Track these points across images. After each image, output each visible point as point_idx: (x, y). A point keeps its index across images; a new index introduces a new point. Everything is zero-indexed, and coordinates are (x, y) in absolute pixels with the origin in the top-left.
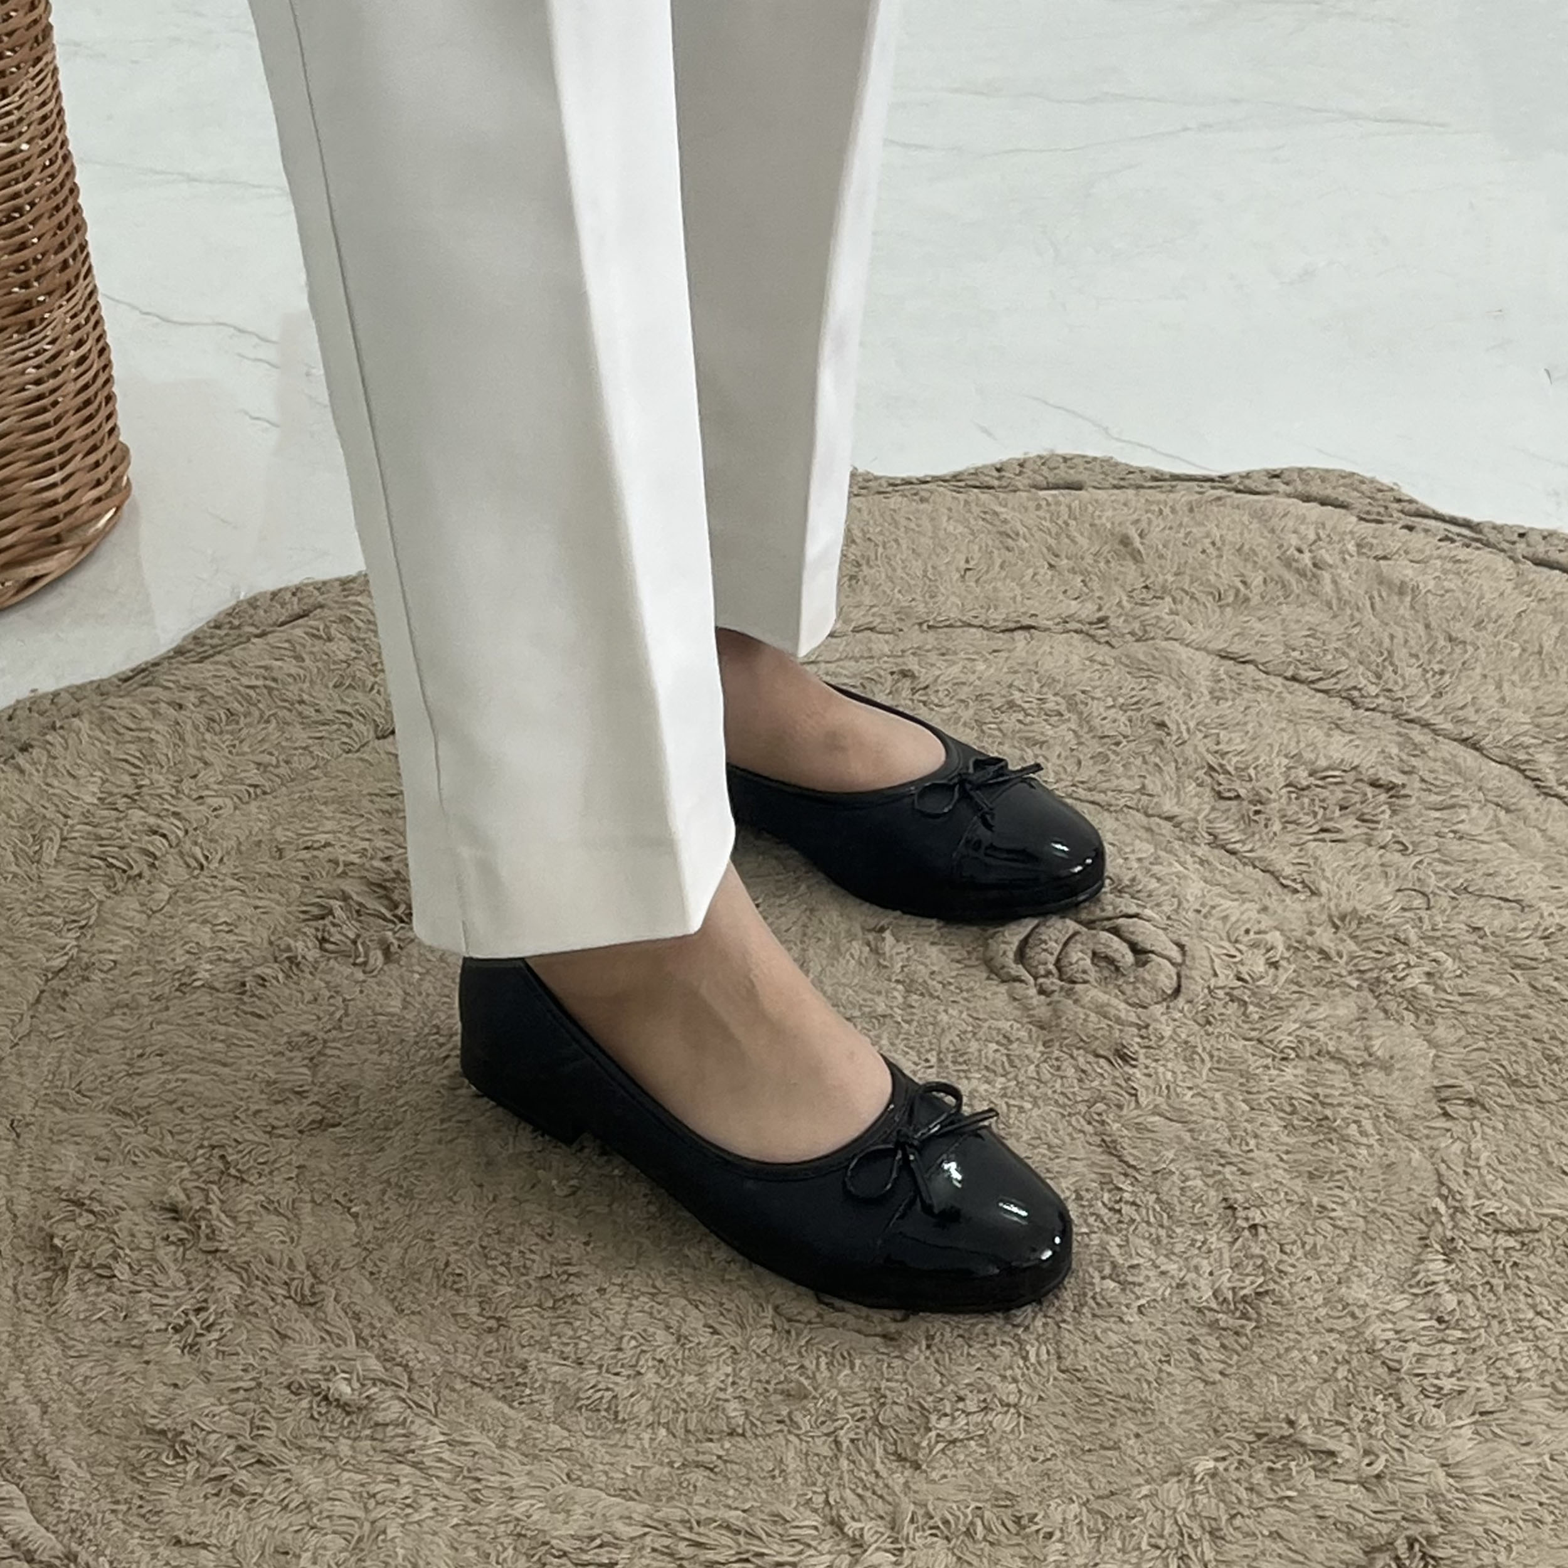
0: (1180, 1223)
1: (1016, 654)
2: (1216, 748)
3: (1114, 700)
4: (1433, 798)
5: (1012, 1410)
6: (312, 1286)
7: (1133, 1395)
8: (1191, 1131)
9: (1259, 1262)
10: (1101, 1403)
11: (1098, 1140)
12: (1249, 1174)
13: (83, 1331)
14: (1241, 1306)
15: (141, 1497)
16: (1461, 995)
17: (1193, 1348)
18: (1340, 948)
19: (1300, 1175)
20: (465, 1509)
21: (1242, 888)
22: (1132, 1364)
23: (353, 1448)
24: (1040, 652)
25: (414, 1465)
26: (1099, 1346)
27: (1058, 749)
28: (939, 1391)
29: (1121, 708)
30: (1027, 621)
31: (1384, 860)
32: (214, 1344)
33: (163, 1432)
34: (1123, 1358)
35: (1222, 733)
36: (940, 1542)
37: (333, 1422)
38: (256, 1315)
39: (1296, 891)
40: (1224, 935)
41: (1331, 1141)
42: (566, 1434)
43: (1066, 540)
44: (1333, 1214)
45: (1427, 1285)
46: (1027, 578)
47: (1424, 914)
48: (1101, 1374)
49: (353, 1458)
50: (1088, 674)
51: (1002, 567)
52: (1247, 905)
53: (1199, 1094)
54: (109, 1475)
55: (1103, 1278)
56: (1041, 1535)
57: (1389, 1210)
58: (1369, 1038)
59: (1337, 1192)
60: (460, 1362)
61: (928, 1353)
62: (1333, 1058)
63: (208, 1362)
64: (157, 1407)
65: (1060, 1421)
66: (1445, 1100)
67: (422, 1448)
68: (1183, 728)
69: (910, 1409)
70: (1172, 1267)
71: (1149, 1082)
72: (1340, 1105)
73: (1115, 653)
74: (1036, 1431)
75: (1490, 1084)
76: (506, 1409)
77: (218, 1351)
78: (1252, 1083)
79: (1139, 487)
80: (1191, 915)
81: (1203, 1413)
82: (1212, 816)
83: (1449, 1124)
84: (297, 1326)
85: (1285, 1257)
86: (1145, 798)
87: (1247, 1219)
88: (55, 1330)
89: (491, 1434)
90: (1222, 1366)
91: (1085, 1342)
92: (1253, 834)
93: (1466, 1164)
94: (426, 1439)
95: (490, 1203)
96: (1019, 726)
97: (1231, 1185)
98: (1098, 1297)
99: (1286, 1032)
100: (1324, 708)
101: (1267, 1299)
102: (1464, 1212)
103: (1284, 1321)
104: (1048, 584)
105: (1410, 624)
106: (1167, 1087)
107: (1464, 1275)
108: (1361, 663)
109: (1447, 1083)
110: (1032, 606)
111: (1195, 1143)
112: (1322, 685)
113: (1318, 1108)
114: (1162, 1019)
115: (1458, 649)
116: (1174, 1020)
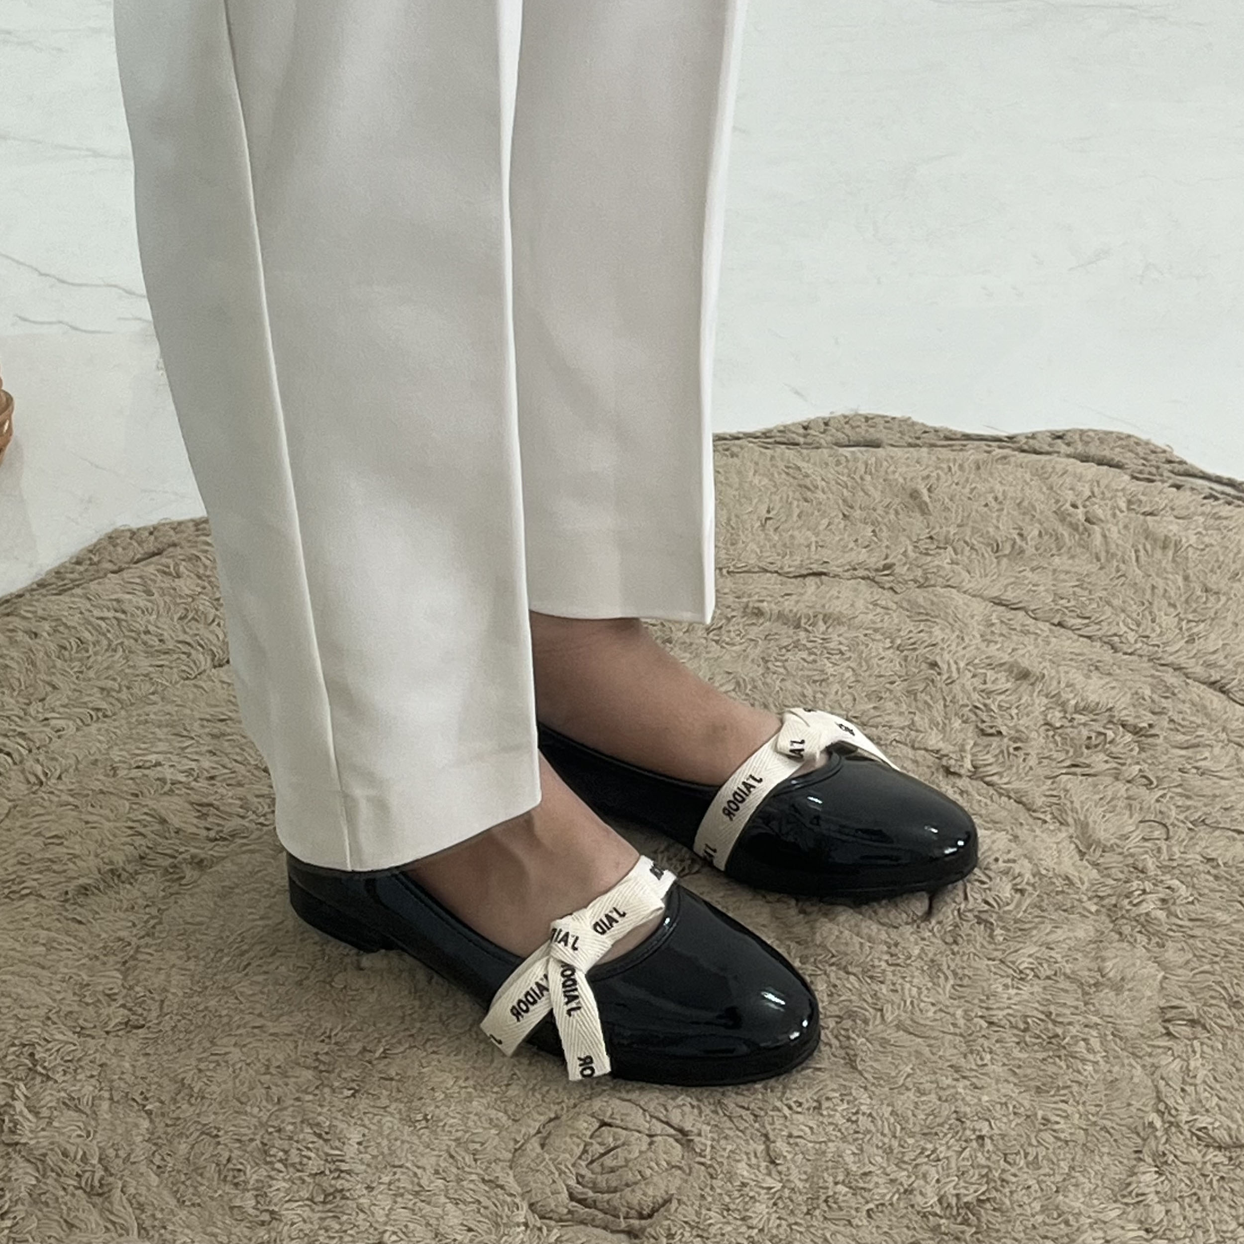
0: (913, 1134)
1: (806, 597)
2: (984, 687)
3: (893, 641)
4: (1182, 738)
9: (984, 1171)
11: (842, 1053)
12: (981, 1088)
14: (963, 1211)
16: (1191, 920)
18: (1083, 875)
19: (1028, 1089)
21: (996, 817)
24: (828, 596)
27: (835, 687)
29: (898, 648)
30: (817, 568)
31: (1130, 793)
35: (989, 673)
39: (1045, 822)
41: (1059, 1057)
43: (861, 493)
45: (1138, 1195)
46: (821, 527)
47: (1164, 845)
50: (870, 618)
51: (799, 516)
52: (1000, 834)
53: (941, 1010)
57: (1108, 1123)
58: (1104, 960)
59: (1062, 1105)
62: (1068, 978)
66: (1168, 1021)
68: (954, 669)
70: (901, 1175)
71: (895, 998)
72: (1071, 1023)
73: (898, 598)
75: (1211, 1005)
78: (992, 1000)
79: (933, 446)
82: (975, 750)
83: (1170, 1043)
85: (1007, 1166)
86: (913, 733)
87: (974, 1130)
92: (1010, 767)
93: (1183, 1080)
96: (802, 664)
97: (963, 1099)
98: (830, 1200)
99: (1028, 953)
100: (1085, 651)
101: (988, 1205)
102: (1177, 1126)
103: (1003, 1228)
104: (841, 534)
105: (1170, 576)
106: (912, 1003)
107: (1172, 1186)
108: (1123, 611)
109: (1173, 1004)
110: (826, 554)
111: (934, 1058)
112: (1085, 631)
113: (1050, 1026)
114: (912, 939)
115: (1212, 599)
116: (923, 939)
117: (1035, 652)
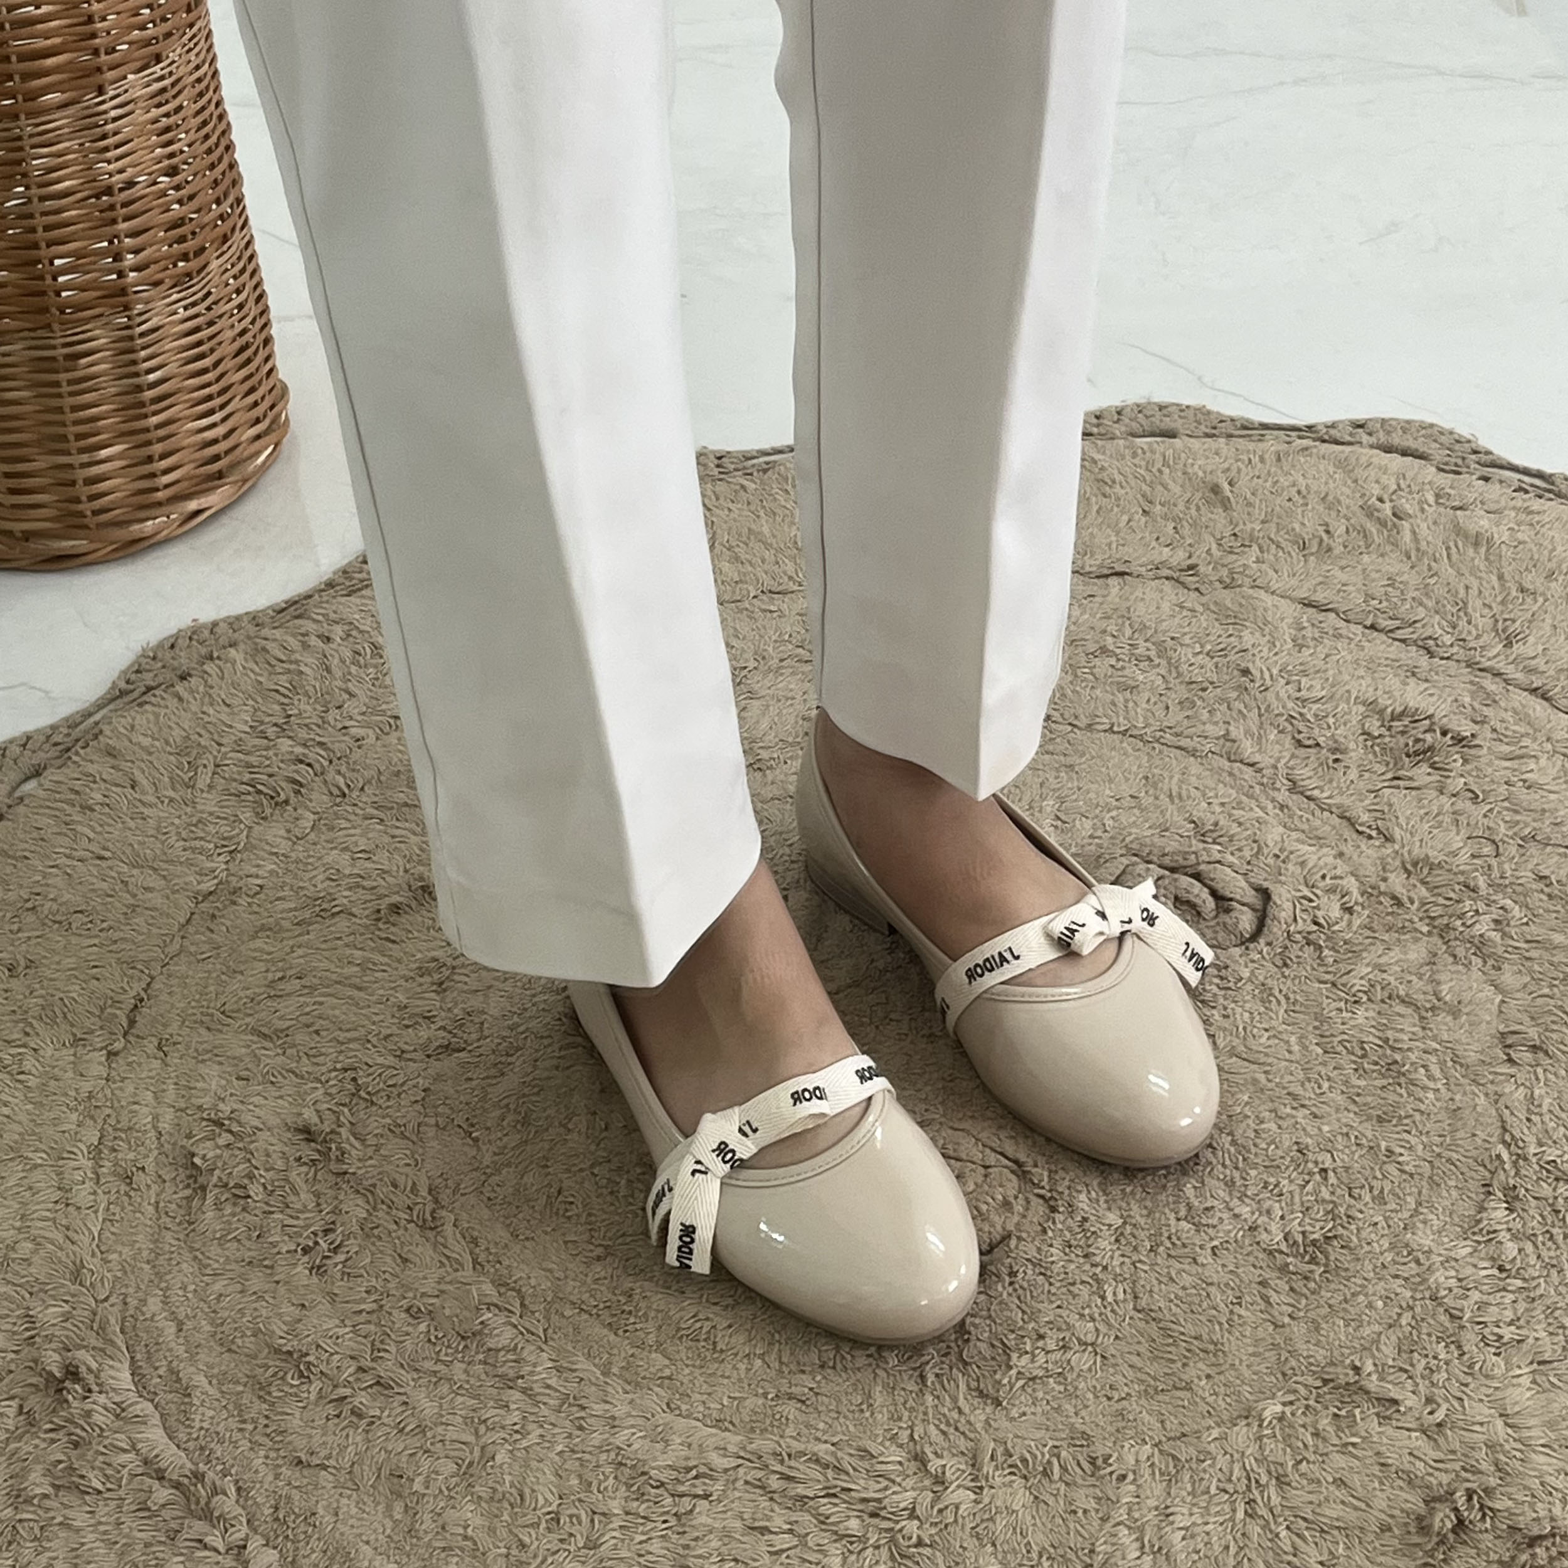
0: (1255, 1166)
1: (1109, 599)
2: (1298, 695)
3: (1202, 646)
4: (1506, 749)
5: (1090, 1349)
6: (433, 1211)
7: (1205, 1337)
8: (1266, 1072)
9: (1331, 1206)
10: (1175, 1344)
12: (1322, 1117)
13: (219, 1251)
14: (1310, 1249)
15: (267, 1417)
16: (1528, 942)
17: (1264, 1291)
18: (1412, 894)
19: (1369, 1118)
20: (570, 1436)
21: (1319, 833)
22: (1205, 1305)
23: (466, 1371)
24: (1133, 597)
25: (524, 1391)
26: (1174, 1288)
27: (1146, 695)
28: (1020, 1328)
29: (1208, 654)
30: (1119, 568)
31: (1457, 808)
32: (340, 1266)
33: (290, 1353)
34: (1196, 1300)
35: (1304, 680)
36: (1019, 1482)
37: (449, 1347)
38: (380, 1238)
39: (1370, 837)
40: (1302, 880)
41: (1400, 1085)
42: (667, 1362)
43: (1160, 488)
44: (1401, 1159)
45: (1489, 1233)
46: (1122, 524)
47: (1494, 862)
48: (1174, 1315)
49: (468, 1382)
50: (1177, 620)
51: (1098, 512)
52: (1325, 850)
53: (1275, 1036)
54: (239, 1393)
55: (1178, 1220)
56: (1114, 1476)
57: (1455, 1156)
58: (1439, 983)
59: (1405, 1136)
60: (569, 1289)
61: (1010, 1289)
62: (1403, 1001)
63: (333, 1283)
64: (285, 1328)
65: (1135, 1359)
66: (1509, 1046)
67: (532, 1373)
68: (1267, 676)
69: (993, 1346)
70: (1245, 1211)
71: (1226, 1024)
72: (1409, 1049)
73: (1204, 600)
74: (1111, 1370)
75: (1553, 1031)
76: (612, 1337)
77: (343, 1273)
78: (1326, 1027)
79: (1230, 436)
80: (1271, 861)
81: (1271, 1355)
82: (1292, 763)
83: (1512, 1071)
84: (418, 1251)
85: (1353, 1202)
86: (1228, 744)
87: (1316, 1163)
88: (192, 1249)
89: (597, 1361)
90: (1290, 1309)
91: (1160, 1282)
92: (1331, 781)
93: (1528, 1110)
94: (535, 1365)
95: (601, 1131)
96: (1110, 671)
97: (1304, 1130)
98: (1174, 1239)
99: (1360, 976)
100: (1403, 656)
101: (1335, 1243)
102: (1526, 1159)
103: (1351, 1266)
104: (1142, 531)
105: (1483, 575)
106: (1245, 1029)
107: (1525, 1224)
108: (1437, 612)
109: (1512, 1029)
110: (1126, 552)
111: (1270, 1085)
112: (1399, 634)
113: (1389, 1052)
114: (1241, 961)
115: (1529, 600)
116: (1253, 961)
117: (1349, 658)
